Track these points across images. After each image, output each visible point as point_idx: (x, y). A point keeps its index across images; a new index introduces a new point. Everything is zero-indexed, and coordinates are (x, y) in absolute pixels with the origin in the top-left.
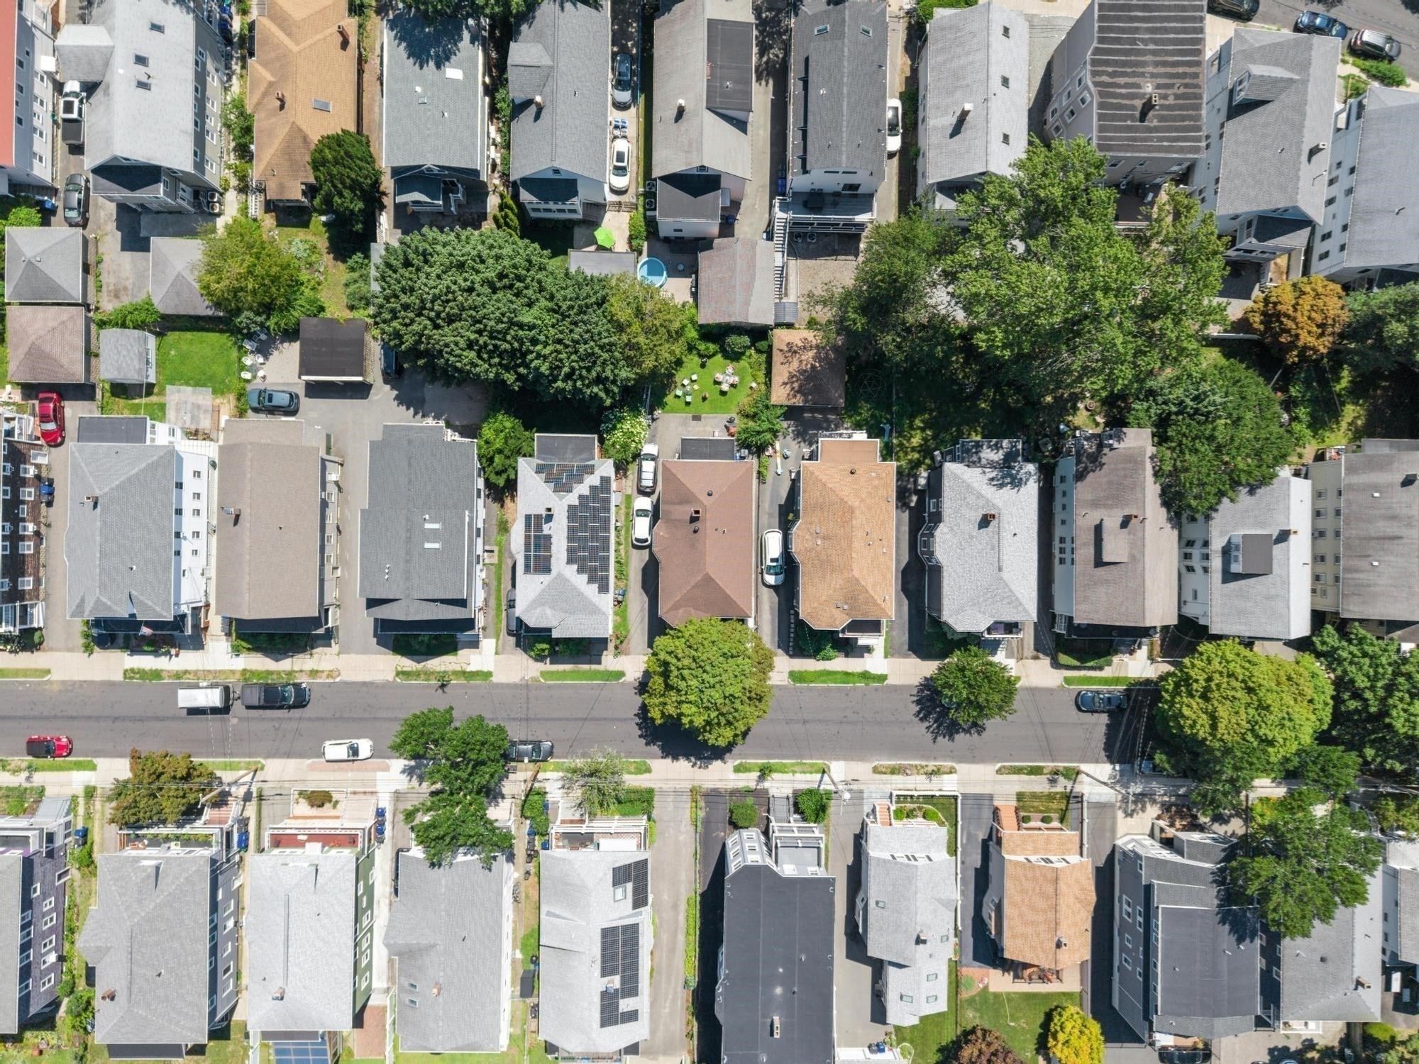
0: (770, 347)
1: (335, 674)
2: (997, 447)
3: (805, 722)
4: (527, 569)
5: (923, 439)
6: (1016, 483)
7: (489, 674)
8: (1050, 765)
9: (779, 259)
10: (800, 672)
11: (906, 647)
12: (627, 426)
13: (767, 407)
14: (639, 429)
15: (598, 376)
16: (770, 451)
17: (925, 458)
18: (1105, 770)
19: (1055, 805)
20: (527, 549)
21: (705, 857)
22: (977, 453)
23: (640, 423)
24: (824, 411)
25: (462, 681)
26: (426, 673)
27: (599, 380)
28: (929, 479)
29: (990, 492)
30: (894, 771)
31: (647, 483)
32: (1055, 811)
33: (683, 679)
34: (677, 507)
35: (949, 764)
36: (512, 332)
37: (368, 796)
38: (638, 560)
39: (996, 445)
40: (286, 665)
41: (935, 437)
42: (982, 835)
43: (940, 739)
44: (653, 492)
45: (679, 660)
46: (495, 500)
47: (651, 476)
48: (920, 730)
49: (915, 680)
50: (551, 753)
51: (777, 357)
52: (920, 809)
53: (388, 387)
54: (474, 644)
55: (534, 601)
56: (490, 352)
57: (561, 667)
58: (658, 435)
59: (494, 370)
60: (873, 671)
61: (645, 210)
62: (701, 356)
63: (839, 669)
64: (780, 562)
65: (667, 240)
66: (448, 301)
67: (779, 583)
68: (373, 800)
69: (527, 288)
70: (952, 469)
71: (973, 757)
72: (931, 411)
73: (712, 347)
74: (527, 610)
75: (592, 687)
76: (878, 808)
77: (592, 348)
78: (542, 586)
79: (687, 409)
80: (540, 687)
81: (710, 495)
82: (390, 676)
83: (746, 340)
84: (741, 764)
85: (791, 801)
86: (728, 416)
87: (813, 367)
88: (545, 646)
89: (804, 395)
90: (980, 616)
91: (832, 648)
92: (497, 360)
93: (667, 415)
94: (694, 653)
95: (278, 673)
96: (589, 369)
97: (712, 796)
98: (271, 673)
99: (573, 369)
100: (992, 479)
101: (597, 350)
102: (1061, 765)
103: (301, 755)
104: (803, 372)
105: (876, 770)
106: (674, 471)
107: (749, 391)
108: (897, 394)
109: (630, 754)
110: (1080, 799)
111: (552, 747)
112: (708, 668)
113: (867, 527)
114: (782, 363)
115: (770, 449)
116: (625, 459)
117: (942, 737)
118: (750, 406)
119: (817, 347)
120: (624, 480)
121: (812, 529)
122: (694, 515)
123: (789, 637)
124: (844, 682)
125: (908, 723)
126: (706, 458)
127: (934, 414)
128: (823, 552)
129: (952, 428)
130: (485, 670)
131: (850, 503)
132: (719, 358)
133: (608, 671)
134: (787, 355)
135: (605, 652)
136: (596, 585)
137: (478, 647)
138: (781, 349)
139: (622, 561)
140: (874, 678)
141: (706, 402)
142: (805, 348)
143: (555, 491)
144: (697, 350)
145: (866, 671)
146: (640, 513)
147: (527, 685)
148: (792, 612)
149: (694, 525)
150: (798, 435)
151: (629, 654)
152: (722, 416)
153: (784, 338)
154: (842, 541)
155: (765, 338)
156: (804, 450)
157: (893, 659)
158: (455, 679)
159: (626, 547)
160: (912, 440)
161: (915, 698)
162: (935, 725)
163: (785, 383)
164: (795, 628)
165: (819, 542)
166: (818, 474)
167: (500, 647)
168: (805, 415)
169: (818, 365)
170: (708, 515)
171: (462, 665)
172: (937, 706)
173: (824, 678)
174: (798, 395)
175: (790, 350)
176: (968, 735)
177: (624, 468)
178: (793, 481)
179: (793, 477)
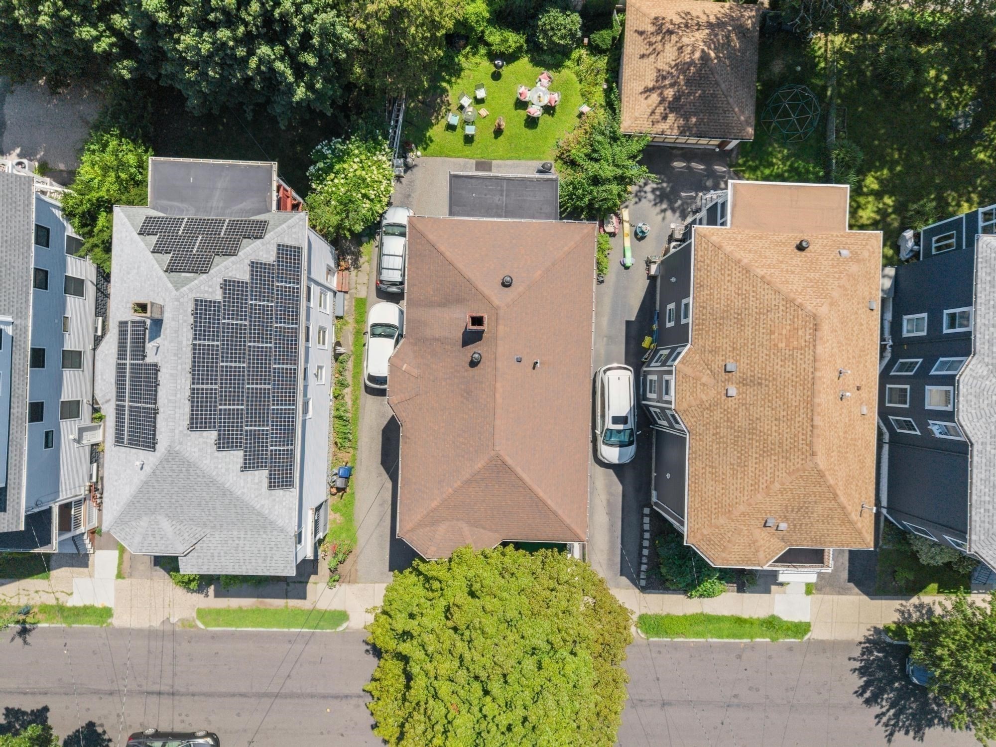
0: (618, 45)
3: (664, 704)
4: (119, 439)
5: (879, 211)
7: (107, 612)
10: (659, 618)
11: (845, 575)
12: (352, 166)
13: (614, 138)
16: (612, 224)
20: (120, 396)
24: (706, 156)
25: (59, 624)
31: (393, 276)
34: (437, 312)
38: (374, 415)
41: (900, 209)
43: (899, 735)
44: (402, 294)
45: (428, 655)
47: (398, 263)
48: (865, 720)
49: (859, 633)
51: (632, 47)
54: (78, 559)
55: (131, 505)
57: (233, 603)
58: (415, 195)
60: (786, 617)
63: (726, 613)
64: (631, 424)
67: (626, 460)
72: (893, 163)
73: (514, 39)
74: (121, 521)
75: (291, 639)
79: (468, 150)
80: (196, 637)
81: (506, 285)
83: (575, 21)
86: (538, 164)
91: (719, 578)
93: (431, 160)
104: (682, 68)
106: (432, 237)
107: (577, 122)
108: (837, 132)
113: (839, 361)
114: (643, 56)
115: (614, 219)
116: (350, 230)
117: (903, 732)
118: (579, 143)
119: (710, 25)
120: (354, 272)
121: (718, 363)
122: (470, 327)
123: (640, 555)
124: (735, 636)
125: (845, 708)
126: (500, 216)
127: (899, 168)
128: (742, 412)
129: (929, 194)
130: (99, 604)
131: (809, 308)
132: (524, 62)
133: (319, 611)
134: (653, 39)
135: (313, 578)
136: (266, 473)
137: (86, 566)
138: (641, 33)
139: (349, 415)
140: (788, 629)
141: (501, 138)
142: (687, 26)
143: (170, 270)
144: (487, 44)
145: (773, 617)
146: (379, 331)
147: (174, 633)
148: (647, 511)
149: (471, 348)
150: (662, 197)
151: (355, 582)
152: (530, 163)
153: (647, 11)
154: (790, 390)
155: (609, 25)
156: (673, 226)
157: (820, 596)
158: (46, 621)
159: (354, 390)
160: (861, 213)
161: (858, 665)
162: (892, 712)
163: (648, 91)
164: (652, 540)
165: (733, 391)
166: (728, 248)
167: (126, 564)
168: (676, 164)
169: (712, 54)
170: (501, 328)
171: (58, 595)
172: (896, 679)
173: (700, 628)
174: (671, 117)
175: (659, 31)
176: (948, 729)
177: (353, 253)
178: (652, 279)
179: (653, 272)
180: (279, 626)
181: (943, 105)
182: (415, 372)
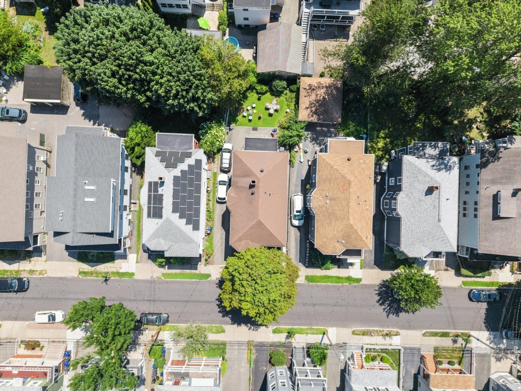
0: (298, 89)
1: (44, 273)
2: (435, 147)
3: (314, 305)
4: (149, 216)
5: (384, 144)
6: (448, 168)
7: (133, 274)
8: (453, 331)
9: (304, 38)
10: (312, 277)
11: (373, 263)
12: (213, 131)
13: (296, 122)
14: (221, 134)
15: (193, 96)
16: (296, 149)
17: (385, 154)
18: (484, 335)
19: (456, 354)
20: (149, 203)
21: (255, 382)
22: (423, 150)
23: (222, 130)
24: (328, 126)
25: (117, 278)
26: (96, 273)
27: (194, 99)
28: (388, 166)
29: (433, 173)
30: (364, 334)
31: (226, 165)
32: (456, 358)
33: (243, 286)
34: (242, 179)
35: (396, 330)
36: (140, 67)
37: (61, 344)
38: (219, 210)
39: (434, 145)
40: (15, 267)
41: (391, 142)
42: (414, 371)
43: (391, 315)
44: (229, 171)
45: (240, 274)
46: (138, 174)
47: (228, 161)
48: (380, 310)
49: (378, 282)
50: (167, 321)
51: (302, 93)
52: (379, 356)
53: (78, 108)
54: (124, 257)
55: (153, 235)
56: (126, 80)
57: (174, 271)
58: (233, 139)
59: (130, 92)
60: (354, 276)
61: (227, 9)
62: (258, 93)
63: (334, 275)
64: (302, 213)
65: (240, 27)
66: (99, 45)
67: (301, 224)
68: (63, 347)
69: (150, 39)
70: (407, 159)
71: (410, 326)
72: (389, 128)
73: (265, 88)
74: (149, 240)
75: (192, 283)
76: (355, 356)
77: (188, 76)
78: (157, 226)
79: (250, 124)
80: (162, 282)
81: (262, 171)
82: (76, 274)
83: (284, 83)
84: (277, 328)
85: (305, 350)
86: (273, 129)
87: (324, 98)
88: (163, 260)
89: (319, 115)
90: (423, 248)
91: (331, 263)
92: (131, 85)
93: (238, 127)
94: (249, 271)
95: (11, 271)
96: (187, 91)
97: (260, 347)
98: (7, 271)
99: (178, 92)
100: (433, 166)
101: (191, 78)
102: (459, 332)
103: (23, 319)
104: (317, 101)
105: (354, 333)
106: (240, 157)
107: (285, 114)
108: (370, 118)
109: (213, 322)
110: (470, 351)
111: (168, 317)
112: (259, 281)
113: (358, 193)
114: (305, 96)
115: (297, 147)
116: (213, 151)
117: (392, 314)
118: (286, 122)
119: (326, 87)
120: (213, 164)
121: (324, 194)
122: (252, 184)
123: (306, 256)
124: (337, 283)
125: (373, 306)
126: (260, 150)
127: (391, 129)
128: (330, 208)
129: (401, 138)
130: (130, 271)
131: (348, 178)
132: (268, 94)
133: (201, 274)
134: (309, 91)
135: (200, 263)
136: (192, 226)
137: (126, 259)
138: (305, 89)
139: (211, 210)
140: (354, 280)
141: (261, 120)
142: (319, 87)
143: (166, 167)
144: (256, 89)
145: (349, 276)
146: (221, 183)
147: (154, 281)
148: (308, 241)
149: (252, 190)
150: (313, 139)
151: (213, 264)
152: (270, 128)
153: (307, 82)
154: (343, 202)
155: (295, 83)
156: (316, 149)
157: (365, 270)
158: (113, 277)
159: (213, 202)
160: (378, 144)
161: (377, 292)
162: (388, 308)
163: (307, 108)
164: (309, 251)
165: (328, 202)
166: (327, 160)
167: (139, 258)
168: (318, 128)
169: (327, 97)
170: (260, 184)
171: (117, 268)
172: (390, 297)
173: (326, 280)
174: (315, 115)
175: (310, 89)
176: (407, 314)
177: (212, 158)
178: (310, 166)
179: (310, 164)
180: (188, 279)
181: (406, 109)
182: (235, 196)
